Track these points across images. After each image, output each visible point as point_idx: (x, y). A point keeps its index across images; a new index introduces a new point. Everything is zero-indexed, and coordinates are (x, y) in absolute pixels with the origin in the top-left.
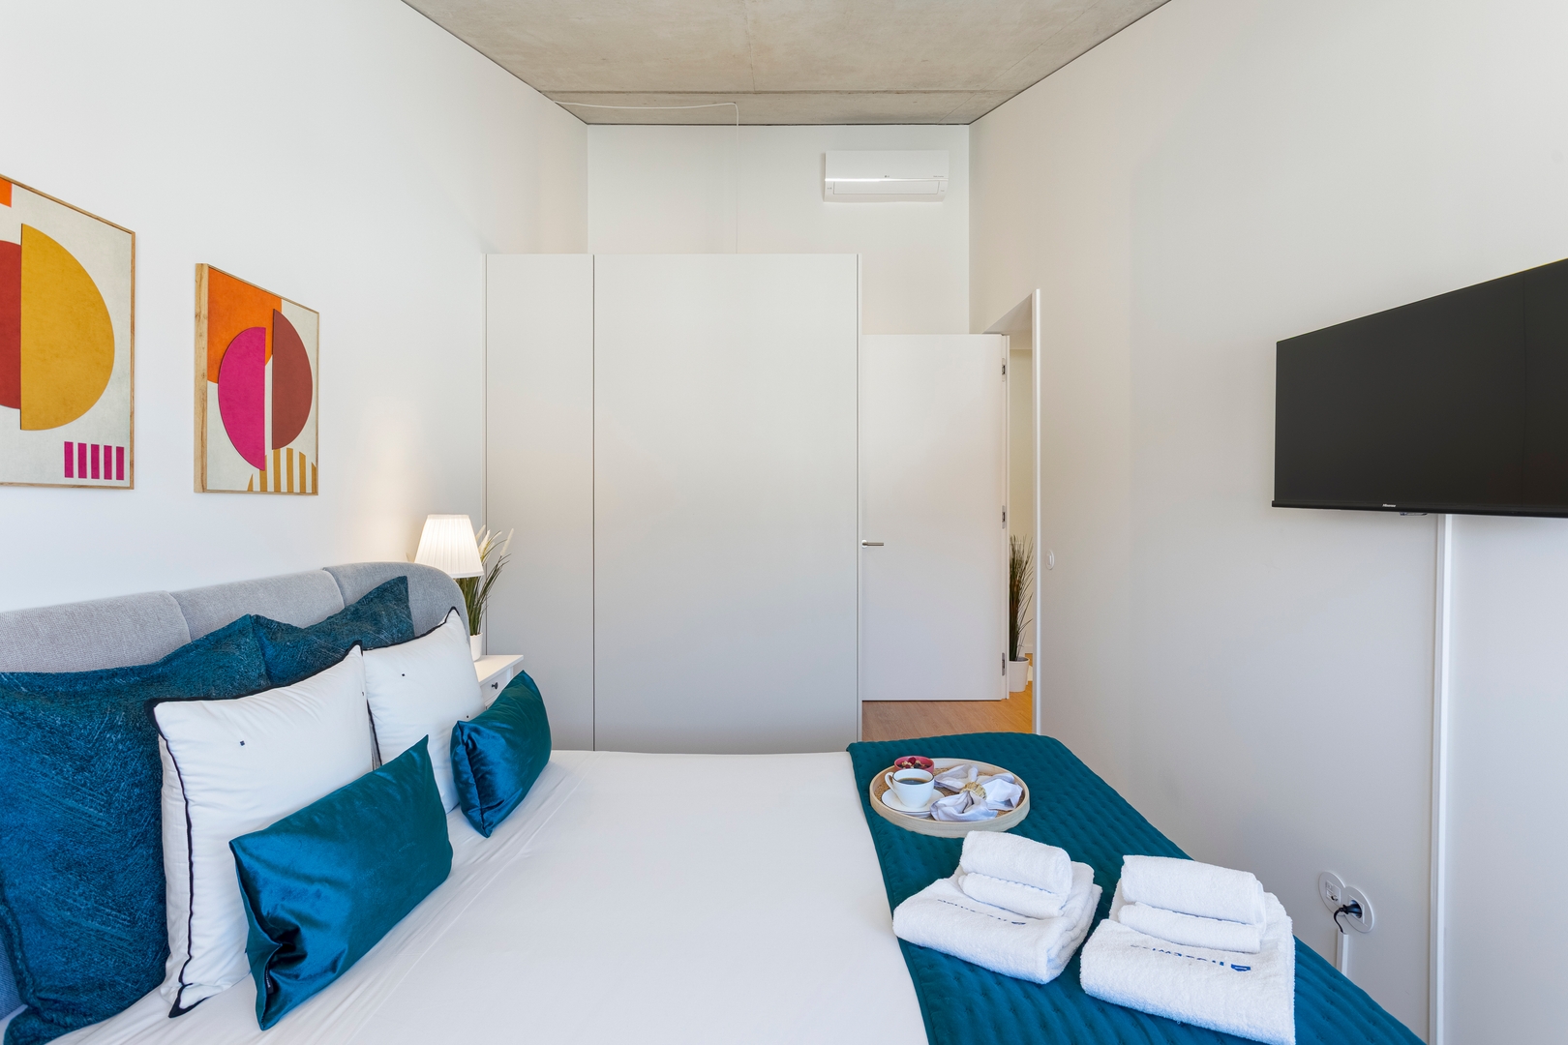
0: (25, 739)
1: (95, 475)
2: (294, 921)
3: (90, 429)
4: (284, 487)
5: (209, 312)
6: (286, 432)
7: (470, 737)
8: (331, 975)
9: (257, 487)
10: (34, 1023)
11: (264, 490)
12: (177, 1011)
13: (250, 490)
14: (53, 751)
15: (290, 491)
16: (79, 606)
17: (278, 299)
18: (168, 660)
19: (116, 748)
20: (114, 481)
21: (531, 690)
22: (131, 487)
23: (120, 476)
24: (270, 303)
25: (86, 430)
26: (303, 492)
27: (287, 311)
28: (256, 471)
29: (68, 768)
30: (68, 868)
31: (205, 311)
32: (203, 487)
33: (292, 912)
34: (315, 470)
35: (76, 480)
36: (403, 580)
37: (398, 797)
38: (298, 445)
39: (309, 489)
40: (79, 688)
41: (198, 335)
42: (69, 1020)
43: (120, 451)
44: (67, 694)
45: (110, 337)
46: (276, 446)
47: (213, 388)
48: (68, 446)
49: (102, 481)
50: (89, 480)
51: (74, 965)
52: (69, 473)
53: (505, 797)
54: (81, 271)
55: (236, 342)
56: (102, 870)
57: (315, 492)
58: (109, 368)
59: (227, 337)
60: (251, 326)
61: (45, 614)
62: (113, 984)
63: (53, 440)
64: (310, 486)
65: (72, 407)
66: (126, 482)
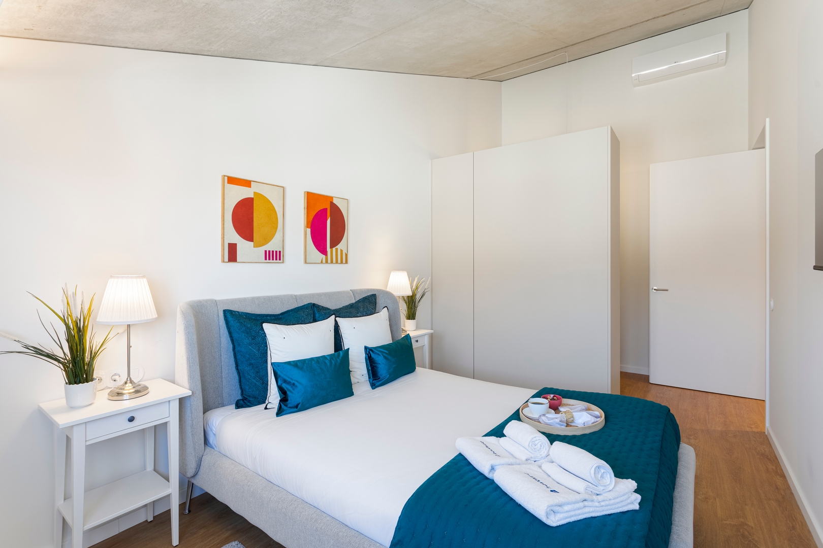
0: (241, 329)
1: (273, 259)
2: (286, 389)
3: (271, 246)
4: (334, 261)
5: (307, 206)
6: (336, 241)
7: (369, 352)
8: (296, 410)
9: (324, 261)
10: (242, 402)
11: (327, 262)
12: (266, 408)
13: (322, 262)
14: (247, 333)
15: (337, 262)
16: (267, 297)
17: (332, 198)
18: (282, 314)
19: (262, 335)
20: (278, 261)
21: (408, 342)
22: (283, 263)
23: (280, 259)
24: (329, 199)
25: (270, 247)
26: (342, 263)
27: (335, 201)
28: (324, 256)
29: (250, 338)
30: (250, 365)
31: (306, 207)
32: (306, 262)
33: (286, 387)
34: (346, 255)
35: (268, 261)
36: (374, 296)
37: (328, 364)
38: (339, 247)
39: (344, 261)
40: (258, 318)
41: (305, 214)
42: (249, 404)
43: (280, 252)
44: (254, 319)
45: (277, 219)
46: (332, 247)
47: (309, 230)
48: (266, 251)
49: (275, 261)
50: (271, 261)
51: (250, 390)
52: (266, 259)
53: (381, 377)
54: (269, 201)
55: (317, 215)
56: (257, 367)
57: (346, 262)
58: (277, 228)
59: (313, 213)
60: (322, 208)
61: (258, 298)
62: (258, 398)
63: (261, 250)
64: (344, 260)
65: (267, 240)
66: (281, 261)
